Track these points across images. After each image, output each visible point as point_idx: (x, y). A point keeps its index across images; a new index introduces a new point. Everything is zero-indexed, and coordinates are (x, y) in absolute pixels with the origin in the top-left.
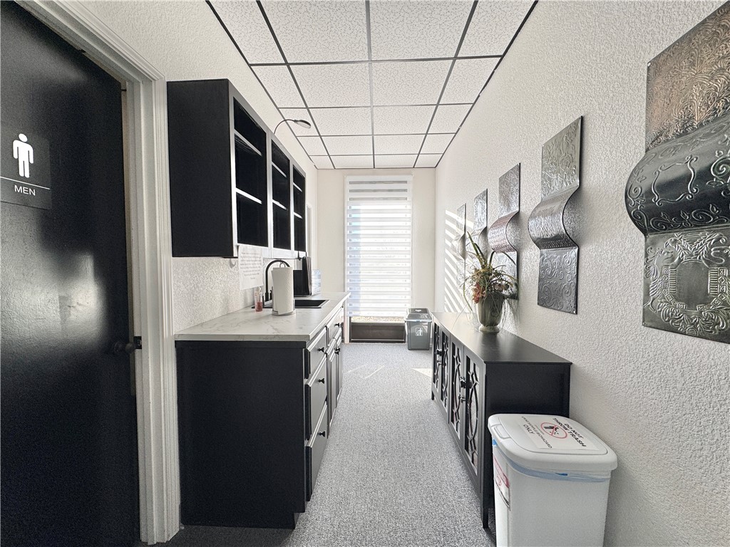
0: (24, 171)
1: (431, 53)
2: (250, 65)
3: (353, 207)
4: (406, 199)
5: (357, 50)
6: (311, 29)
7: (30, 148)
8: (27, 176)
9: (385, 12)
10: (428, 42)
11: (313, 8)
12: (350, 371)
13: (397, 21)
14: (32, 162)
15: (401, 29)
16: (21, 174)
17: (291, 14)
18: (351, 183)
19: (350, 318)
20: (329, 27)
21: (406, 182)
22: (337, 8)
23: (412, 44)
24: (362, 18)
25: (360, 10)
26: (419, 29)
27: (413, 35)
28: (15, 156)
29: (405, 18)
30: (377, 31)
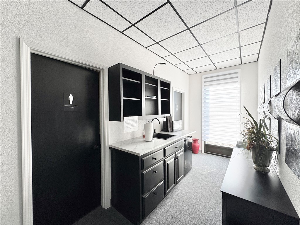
0: (71, 103)
1: (218, 12)
2: (146, 48)
3: (207, 90)
4: (237, 81)
5: (180, 27)
6: (159, 29)
7: (72, 97)
8: (72, 104)
9: (183, 8)
10: (213, 8)
11: (155, 21)
12: (196, 168)
13: (192, 8)
14: (73, 100)
15: (195, 10)
16: (70, 104)
17: (149, 27)
18: (205, 78)
19: (205, 141)
20: (165, 25)
21: (237, 73)
22: (164, 17)
23: (205, 13)
24: (175, 15)
25: (172, 13)
26: (205, 5)
27: (203, 10)
28: (69, 100)
29: (195, 5)
30: (185, 16)
